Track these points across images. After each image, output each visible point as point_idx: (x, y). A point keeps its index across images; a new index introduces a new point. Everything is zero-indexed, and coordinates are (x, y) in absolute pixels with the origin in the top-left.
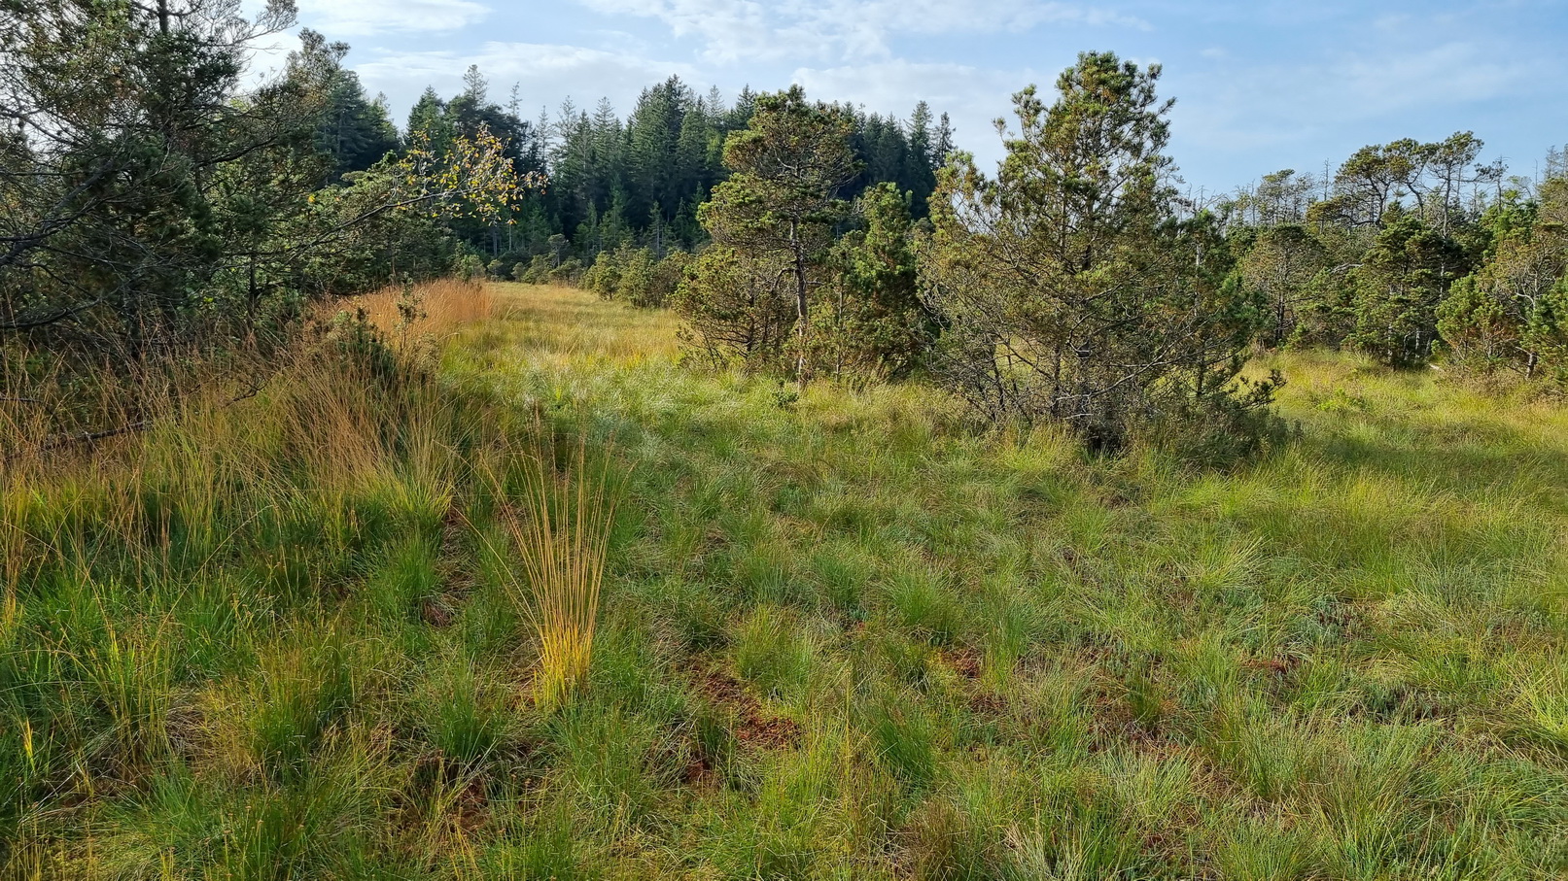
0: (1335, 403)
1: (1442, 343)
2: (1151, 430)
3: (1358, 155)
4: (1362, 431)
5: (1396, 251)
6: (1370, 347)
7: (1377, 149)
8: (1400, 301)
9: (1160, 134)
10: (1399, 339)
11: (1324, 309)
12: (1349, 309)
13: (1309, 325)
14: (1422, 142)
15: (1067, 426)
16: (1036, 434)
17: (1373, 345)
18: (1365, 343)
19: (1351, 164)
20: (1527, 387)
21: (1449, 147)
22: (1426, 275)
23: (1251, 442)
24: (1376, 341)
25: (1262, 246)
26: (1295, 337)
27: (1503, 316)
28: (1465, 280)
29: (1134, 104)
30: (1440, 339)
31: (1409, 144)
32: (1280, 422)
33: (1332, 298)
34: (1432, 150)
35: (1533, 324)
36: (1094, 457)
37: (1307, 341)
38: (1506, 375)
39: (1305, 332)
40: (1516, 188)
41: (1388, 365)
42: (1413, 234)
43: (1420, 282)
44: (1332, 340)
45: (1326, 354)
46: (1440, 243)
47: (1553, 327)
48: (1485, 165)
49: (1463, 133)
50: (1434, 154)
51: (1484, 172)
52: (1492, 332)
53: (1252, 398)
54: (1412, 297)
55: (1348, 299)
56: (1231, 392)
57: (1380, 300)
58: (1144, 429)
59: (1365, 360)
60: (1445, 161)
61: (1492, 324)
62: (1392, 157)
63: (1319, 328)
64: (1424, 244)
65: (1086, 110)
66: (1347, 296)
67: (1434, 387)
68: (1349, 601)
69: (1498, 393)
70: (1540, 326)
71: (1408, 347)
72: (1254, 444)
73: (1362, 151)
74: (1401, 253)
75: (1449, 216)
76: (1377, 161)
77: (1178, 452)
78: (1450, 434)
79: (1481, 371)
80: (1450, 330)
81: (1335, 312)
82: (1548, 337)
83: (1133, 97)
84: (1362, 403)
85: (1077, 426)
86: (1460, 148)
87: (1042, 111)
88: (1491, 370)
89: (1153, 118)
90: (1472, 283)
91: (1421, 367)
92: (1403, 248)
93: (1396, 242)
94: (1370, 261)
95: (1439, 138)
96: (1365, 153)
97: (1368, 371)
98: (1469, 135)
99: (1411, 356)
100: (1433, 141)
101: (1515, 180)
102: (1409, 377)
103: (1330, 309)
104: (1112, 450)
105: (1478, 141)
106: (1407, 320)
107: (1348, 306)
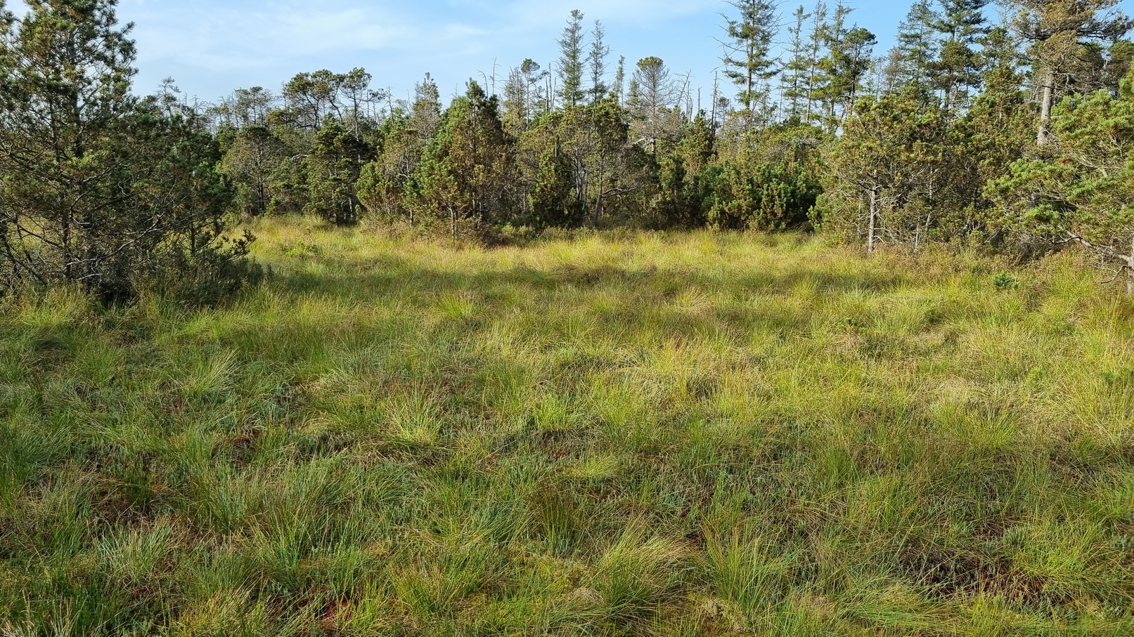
0: (297, 251)
1: (362, 207)
2: (153, 282)
3: (295, 79)
4: (314, 268)
5: (328, 146)
6: (322, 212)
7: (307, 75)
8: (335, 180)
9: (128, 49)
10: (339, 205)
11: (288, 186)
12: (305, 186)
13: (280, 198)
14: (335, 73)
15: (80, 285)
16: (52, 295)
17: (323, 210)
18: (318, 209)
19: (292, 85)
20: (411, 232)
21: (352, 77)
22: (349, 162)
23: (236, 283)
24: (324, 207)
25: (241, 142)
26: (271, 206)
27: (393, 187)
28: (369, 165)
29: (98, 23)
30: (360, 204)
31: (327, 73)
32: (258, 266)
33: (294, 178)
34: (342, 78)
35: (408, 192)
36: (107, 307)
37: (281, 209)
38: (401, 225)
39: (277, 203)
40: (400, 107)
41: (333, 223)
42: (337, 134)
43: (346, 166)
44: (297, 208)
45: (294, 218)
46: (355, 141)
47: (418, 193)
48: (375, 91)
49: (359, 69)
50: (342, 81)
51: (374, 95)
52: (389, 198)
53: (233, 252)
54: (343, 177)
55: (304, 179)
56: (217, 248)
57: (324, 179)
58: (147, 281)
59: (318, 220)
60: (350, 87)
61: (387, 193)
62: (317, 82)
63: (287, 199)
64: (345, 141)
65: (55, 24)
66: (303, 177)
67: (361, 236)
68: (297, 384)
69: (395, 236)
70: (412, 193)
71: (345, 210)
72: (238, 284)
73: (298, 76)
74: (331, 147)
75: (358, 123)
76: (308, 84)
77: (178, 297)
78: (366, 265)
79: (386, 224)
80: (364, 198)
81: (296, 188)
82: (417, 200)
83: (97, 18)
84: (315, 249)
85: (90, 284)
86: (357, 79)
87: (15, 22)
88: (391, 223)
89: (119, 36)
90: (373, 167)
91: (354, 223)
92: (333, 144)
93: (327, 139)
94: (313, 153)
95: (345, 71)
96: (299, 78)
97: (318, 228)
98: (362, 70)
99: (348, 216)
100: (342, 73)
101: (399, 102)
102: (347, 230)
103: (292, 186)
104: (124, 301)
105: (368, 75)
106: (341, 192)
107: (305, 184)
